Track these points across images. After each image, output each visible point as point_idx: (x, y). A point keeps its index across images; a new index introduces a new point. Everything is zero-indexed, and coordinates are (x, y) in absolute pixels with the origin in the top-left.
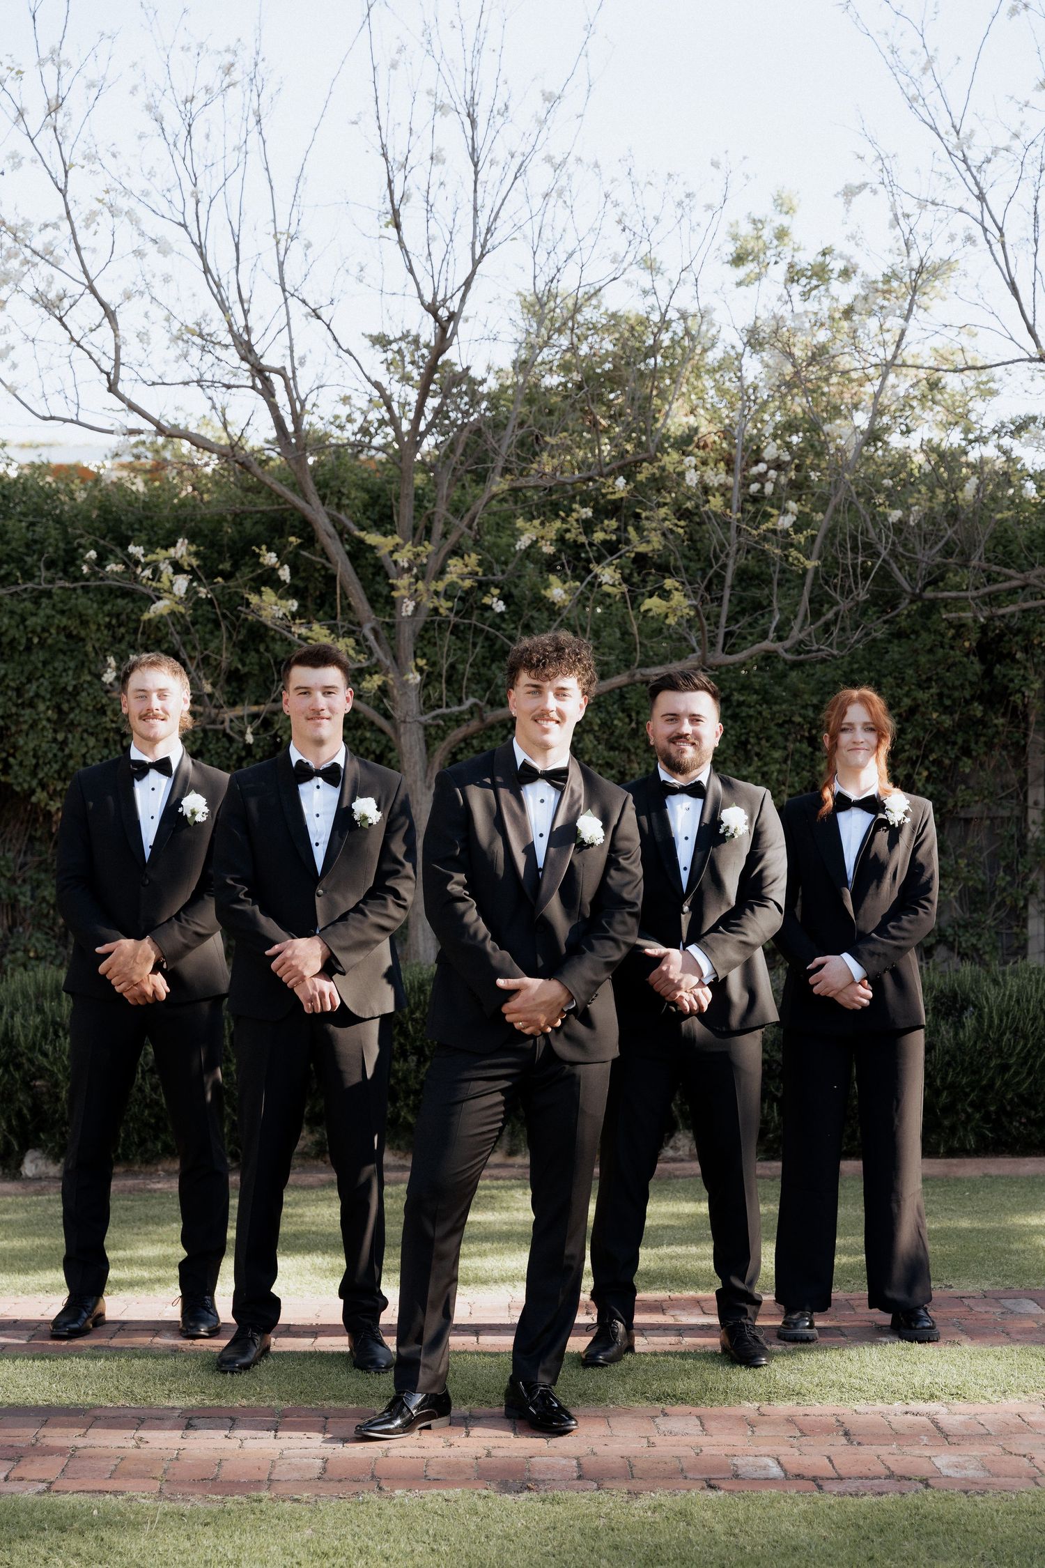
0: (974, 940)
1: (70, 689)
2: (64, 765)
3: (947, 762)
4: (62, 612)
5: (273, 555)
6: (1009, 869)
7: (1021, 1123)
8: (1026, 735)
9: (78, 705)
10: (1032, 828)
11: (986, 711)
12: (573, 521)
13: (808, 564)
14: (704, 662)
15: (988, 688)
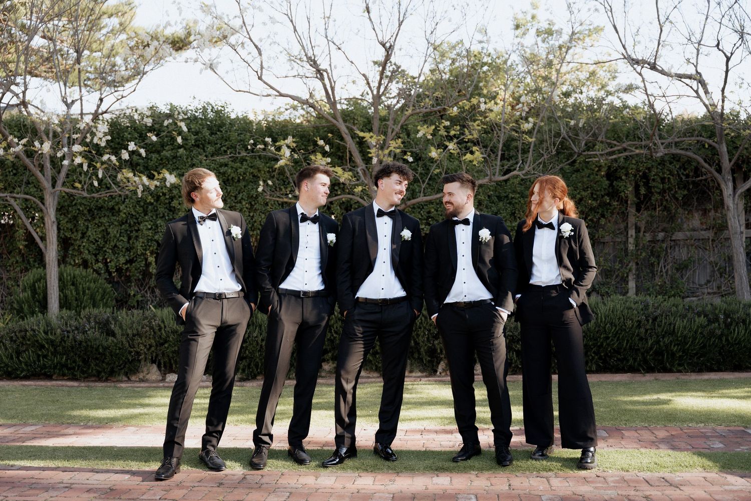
0: (606, 290)
2: (253, 225)
3: (595, 220)
4: (251, 167)
5: (322, 141)
6: (621, 262)
7: (614, 361)
8: (627, 209)
10: (630, 245)
11: (610, 200)
12: (441, 127)
13: (530, 140)
14: (491, 180)
15: (611, 190)
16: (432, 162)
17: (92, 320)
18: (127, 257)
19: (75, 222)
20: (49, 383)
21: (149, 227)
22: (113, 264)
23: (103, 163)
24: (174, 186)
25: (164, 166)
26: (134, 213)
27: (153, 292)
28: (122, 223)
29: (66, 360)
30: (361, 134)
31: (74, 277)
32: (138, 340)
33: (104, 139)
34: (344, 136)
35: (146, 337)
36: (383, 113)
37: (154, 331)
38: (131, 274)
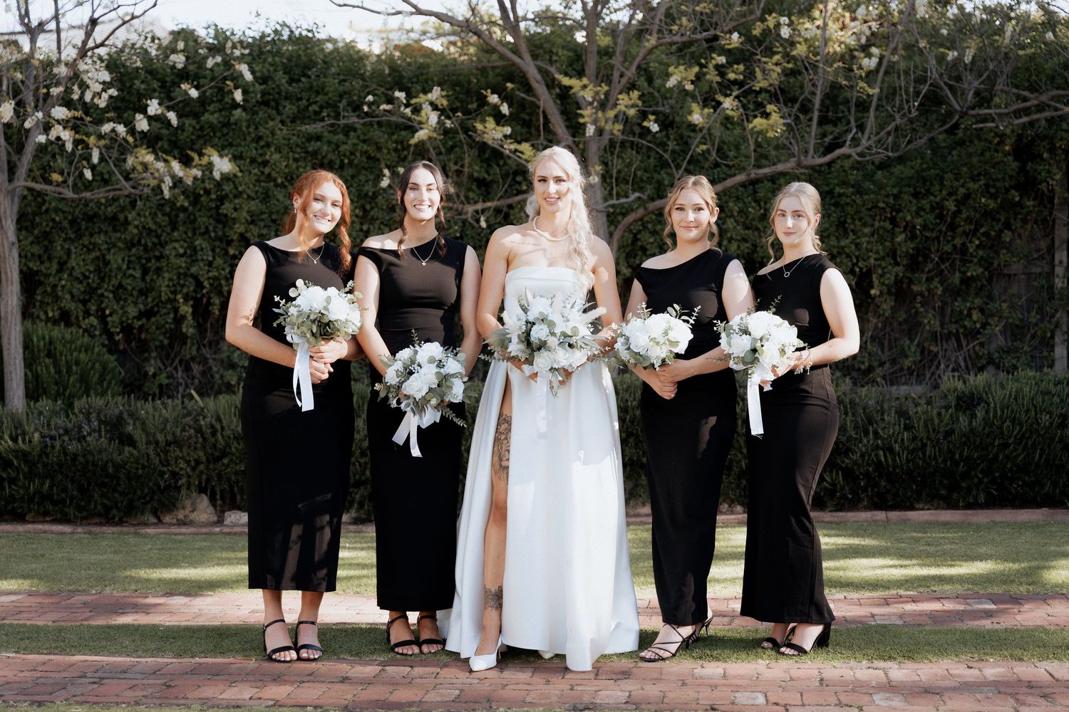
0: (1014, 362)
1: (370, 194)
3: (993, 233)
4: (364, 141)
5: (496, 96)
6: (1040, 310)
7: (1018, 486)
8: (1051, 214)
9: (377, 205)
10: (1057, 280)
11: (1021, 197)
12: (711, 66)
13: (871, 91)
14: (799, 165)
15: (1022, 179)
16: (694, 131)
17: (93, 416)
18: (141, 307)
19: (46, 243)
20: (21, 528)
21: (181, 251)
22: (115, 318)
23: (100, 137)
24: (226, 178)
25: (208, 141)
26: (153, 227)
27: (188, 369)
28: (130, 245)
29: (51, 487)
30: (566, 81)
31: (51, 343)
32: (175, 452)
33: (105, 96)
34: (535, 85)
35: (190, 447)
36: (605, 41)
37: (202, 436)
38: (149, 337)
